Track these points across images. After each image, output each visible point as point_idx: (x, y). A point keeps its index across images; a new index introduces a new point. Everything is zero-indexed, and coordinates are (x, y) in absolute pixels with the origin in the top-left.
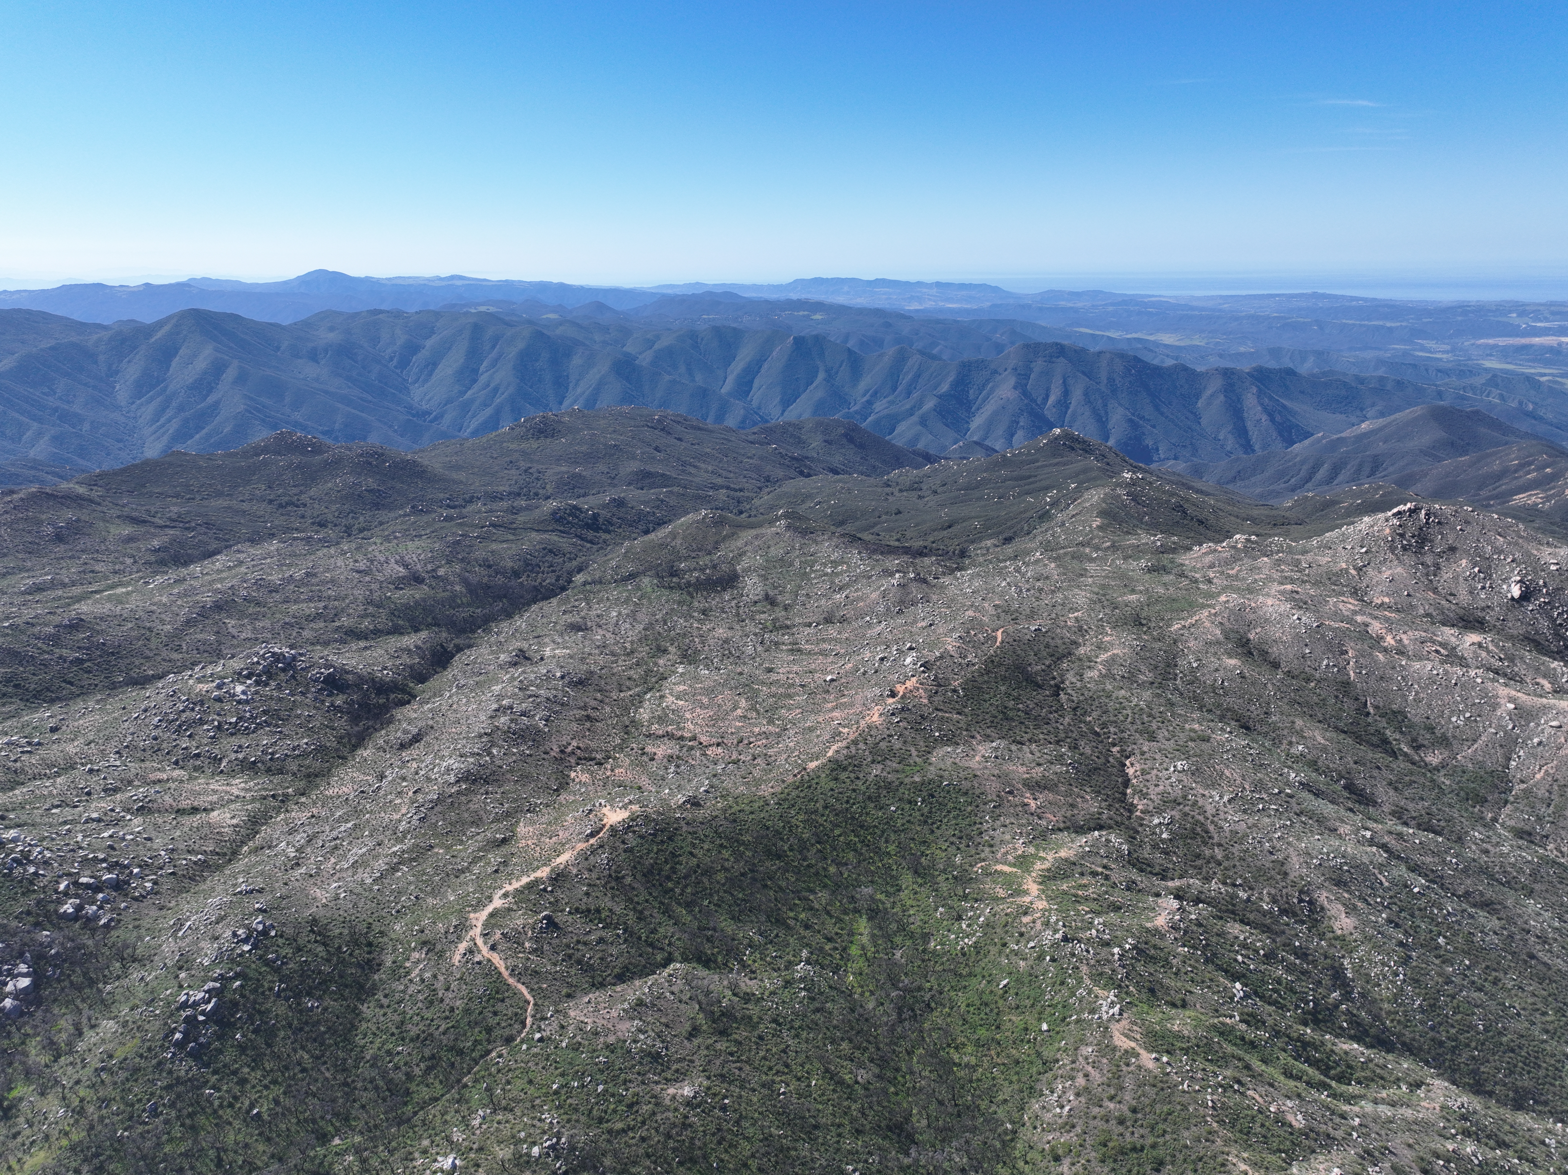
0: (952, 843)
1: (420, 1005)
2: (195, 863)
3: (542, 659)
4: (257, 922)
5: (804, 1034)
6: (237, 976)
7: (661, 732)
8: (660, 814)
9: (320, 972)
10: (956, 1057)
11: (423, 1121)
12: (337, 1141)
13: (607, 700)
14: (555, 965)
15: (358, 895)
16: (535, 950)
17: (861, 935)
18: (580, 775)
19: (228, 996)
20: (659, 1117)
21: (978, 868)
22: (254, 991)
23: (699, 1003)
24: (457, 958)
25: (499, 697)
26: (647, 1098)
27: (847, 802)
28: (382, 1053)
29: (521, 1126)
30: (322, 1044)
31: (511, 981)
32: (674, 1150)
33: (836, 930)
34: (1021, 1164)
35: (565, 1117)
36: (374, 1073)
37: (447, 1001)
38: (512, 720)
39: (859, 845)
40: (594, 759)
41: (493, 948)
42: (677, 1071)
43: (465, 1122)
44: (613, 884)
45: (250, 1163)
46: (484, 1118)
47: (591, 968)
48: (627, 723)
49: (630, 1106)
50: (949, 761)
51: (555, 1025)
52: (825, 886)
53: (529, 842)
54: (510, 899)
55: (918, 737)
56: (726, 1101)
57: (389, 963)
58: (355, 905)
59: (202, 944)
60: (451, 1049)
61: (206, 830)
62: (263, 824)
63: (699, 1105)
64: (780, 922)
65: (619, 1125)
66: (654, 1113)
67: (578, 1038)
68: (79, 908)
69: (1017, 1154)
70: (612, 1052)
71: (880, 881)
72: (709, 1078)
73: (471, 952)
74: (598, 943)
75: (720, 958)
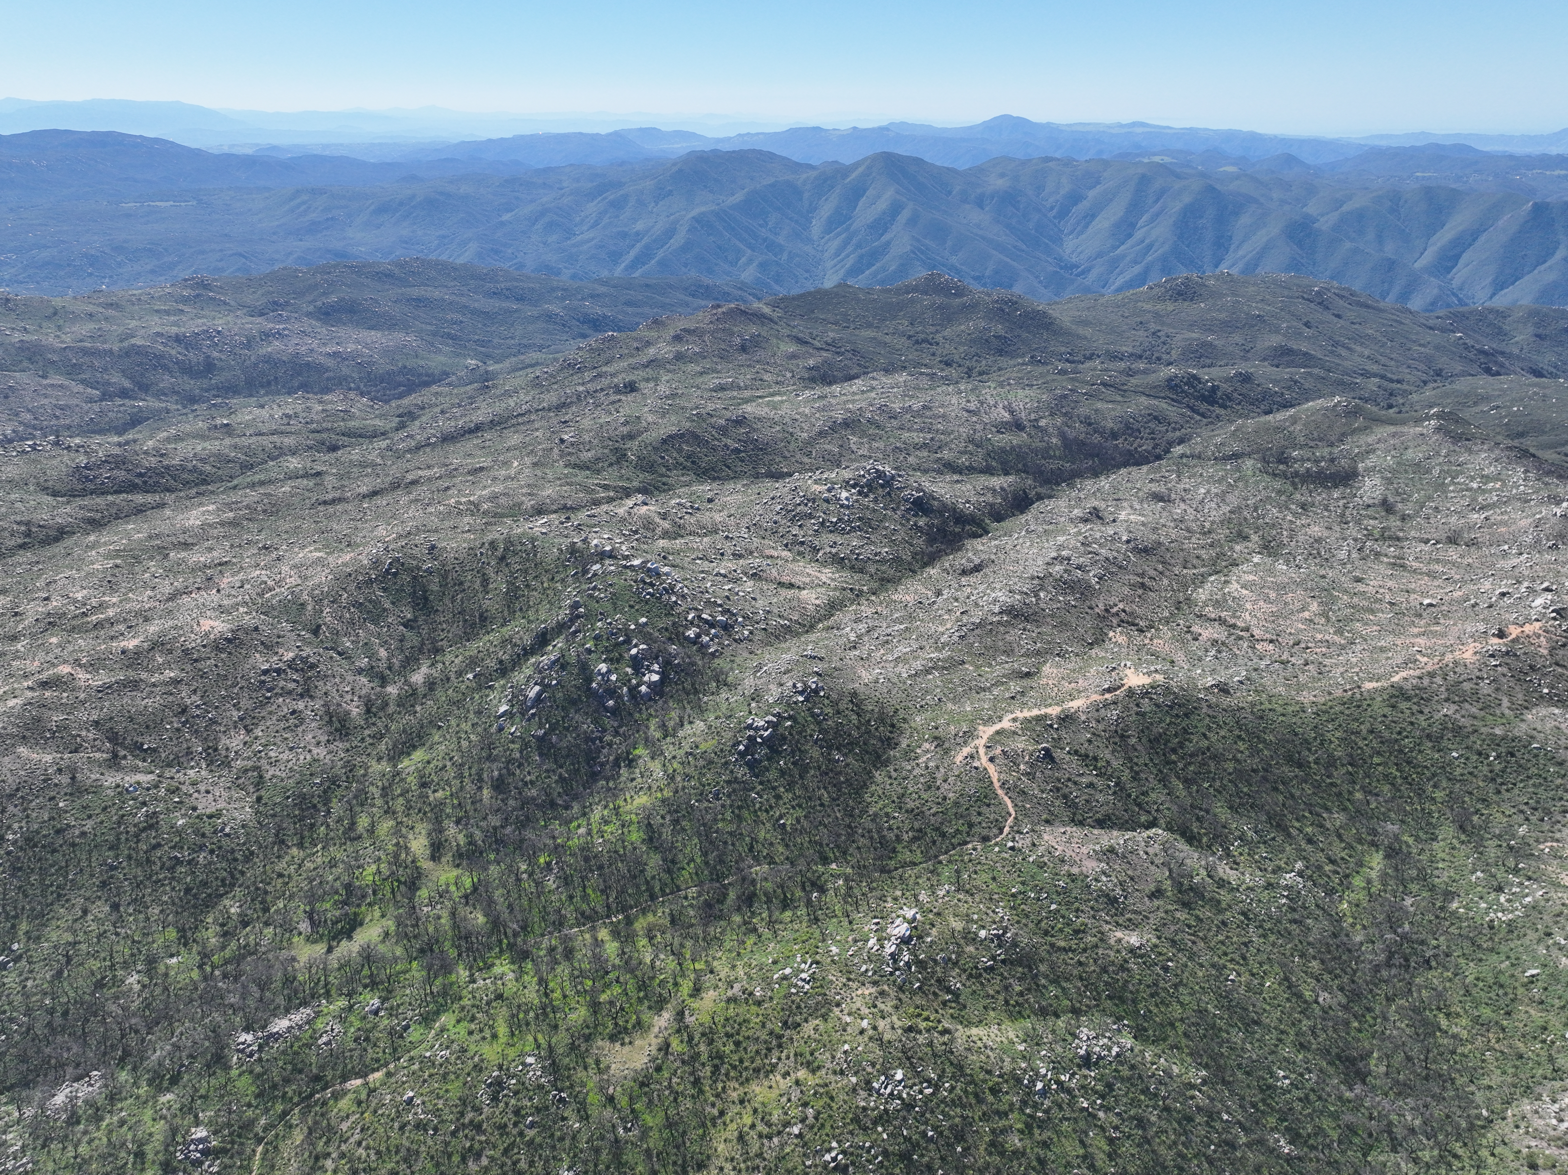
0: (1522, 812)
1: (920, 786)
2: (782, 626)
3: (1114, 521)
4: (812, 682)
5: (1272, 938)
6: (790, 718)
7: (1213, 616)
8: (1182, 688)
9: (850, 735)
10: (1444, 1023)
11: (901, 876)
12: (834, 866)
13: (1168, 573)
14: (1043, 792)
15: (894, 684)
16: (1028, 774)
17: (1372, 869)
18: (1118, 636)
19: (781, 730)
20: (1100, 952)
21: (1546, 847)
22: (800, 733)
23: (1170, 870)
24: (959, 759)
25: (1061, 547)
26: (1094, 931)
27: (1399, 733)
28: (882, 813)
29: (976, 910)
30: (839, 790)
31: (1000, 792)
32: (1107, 984)
33: (1343, 854)
34: (1484, 1153)
35: (1016, 918)
36: (872, 826)
37: (942, 790)
38: (1066, 571)
39: (1399, 781)
40: (1137, 625)
41: (992, 760)
42: (1130, 920)
43: (933, 890)
44: (1117, 740)
45: (772, 858)
46: (948, 892)
47: (1075, 805)
48: (1181, 599)
49: (1077, 932)
50: (1550, 724)
51: (1028, 841)
52: (1345, 809)
53: (1050, 682)
54: (1018, 724)
55: (1518, 688)
56: (1170, 964)
57: (904, 746)
58: (889, 692)
59: (771, 686)
60: (937, 829)
61: (795, 603)
62: (838, 610)
63: (1141, 956)
64: (1282, 828)
65: (1062, 944)
66: (1097, 946)
67: (1045, 859)
68: (698, 636)
69: (1484, 1142)
70: (1073, 881)
71: (1412, 823)
72: (1159, 938)
73: (972, 757)
74: (1087, 786)
75: (1205, 840)
